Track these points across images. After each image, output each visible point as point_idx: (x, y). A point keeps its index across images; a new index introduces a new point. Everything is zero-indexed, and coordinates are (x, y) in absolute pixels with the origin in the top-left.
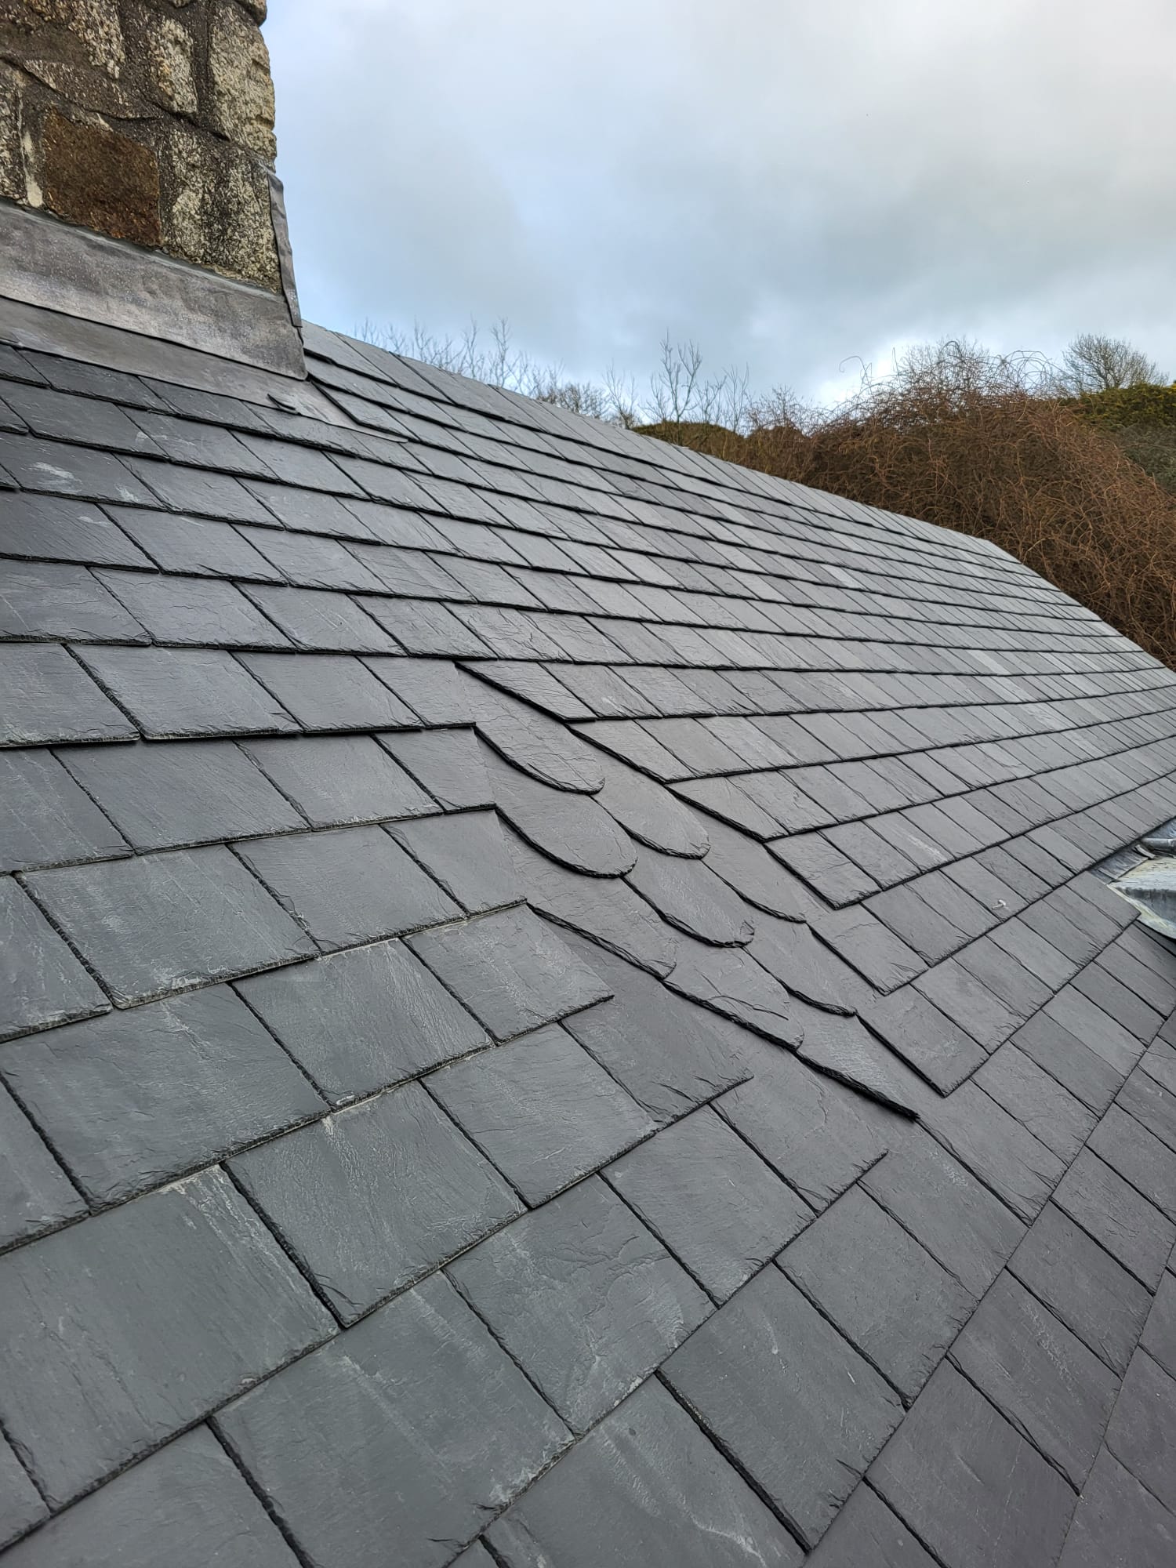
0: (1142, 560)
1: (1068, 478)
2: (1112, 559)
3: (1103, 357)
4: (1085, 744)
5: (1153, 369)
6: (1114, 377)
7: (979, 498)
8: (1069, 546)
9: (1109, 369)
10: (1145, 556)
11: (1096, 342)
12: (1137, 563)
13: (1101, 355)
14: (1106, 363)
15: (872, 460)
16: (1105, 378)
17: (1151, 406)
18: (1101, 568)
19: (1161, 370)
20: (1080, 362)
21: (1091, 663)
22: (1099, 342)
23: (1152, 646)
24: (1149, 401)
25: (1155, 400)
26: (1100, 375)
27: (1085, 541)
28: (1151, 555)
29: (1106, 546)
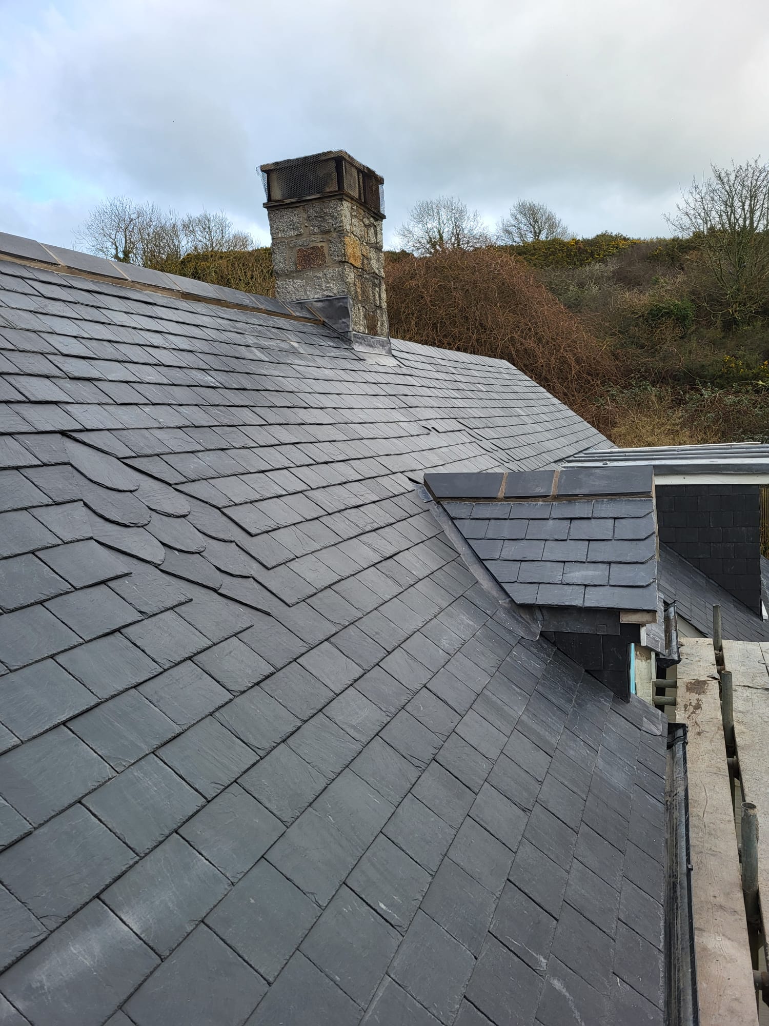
0: (557, 348)
1: (520, 304)
2: (543, 347)
3: (532, 214)
4: (548, 435)
5: (559, 223)
6: (539, 227)
7: (478, 313)
8: (522, 340)
9: (535, 222)
10: (559, 345)
11: (528, 204)
12: (555, 349)
13: (531, 213)
14: (534, 218)
15: (423, 293)
16: (534, 227)
17: (560, 253)
18: (538, 352)
19: (564, 223)
20: (519, 216)
21: (545, 409)
22: (530, 205)
23: (563, 392)
24: (559, 250)
25: (562, 250)
26: (531, 225)
27: (530, 338)
28: (562, 345)
29: (540, 340)
